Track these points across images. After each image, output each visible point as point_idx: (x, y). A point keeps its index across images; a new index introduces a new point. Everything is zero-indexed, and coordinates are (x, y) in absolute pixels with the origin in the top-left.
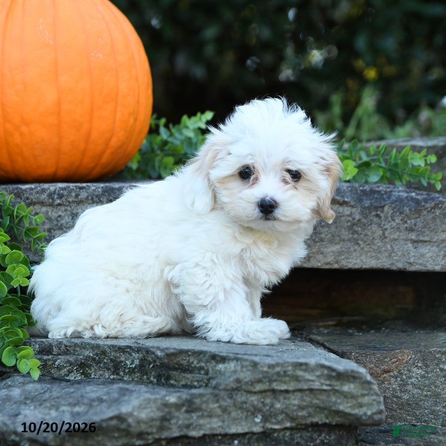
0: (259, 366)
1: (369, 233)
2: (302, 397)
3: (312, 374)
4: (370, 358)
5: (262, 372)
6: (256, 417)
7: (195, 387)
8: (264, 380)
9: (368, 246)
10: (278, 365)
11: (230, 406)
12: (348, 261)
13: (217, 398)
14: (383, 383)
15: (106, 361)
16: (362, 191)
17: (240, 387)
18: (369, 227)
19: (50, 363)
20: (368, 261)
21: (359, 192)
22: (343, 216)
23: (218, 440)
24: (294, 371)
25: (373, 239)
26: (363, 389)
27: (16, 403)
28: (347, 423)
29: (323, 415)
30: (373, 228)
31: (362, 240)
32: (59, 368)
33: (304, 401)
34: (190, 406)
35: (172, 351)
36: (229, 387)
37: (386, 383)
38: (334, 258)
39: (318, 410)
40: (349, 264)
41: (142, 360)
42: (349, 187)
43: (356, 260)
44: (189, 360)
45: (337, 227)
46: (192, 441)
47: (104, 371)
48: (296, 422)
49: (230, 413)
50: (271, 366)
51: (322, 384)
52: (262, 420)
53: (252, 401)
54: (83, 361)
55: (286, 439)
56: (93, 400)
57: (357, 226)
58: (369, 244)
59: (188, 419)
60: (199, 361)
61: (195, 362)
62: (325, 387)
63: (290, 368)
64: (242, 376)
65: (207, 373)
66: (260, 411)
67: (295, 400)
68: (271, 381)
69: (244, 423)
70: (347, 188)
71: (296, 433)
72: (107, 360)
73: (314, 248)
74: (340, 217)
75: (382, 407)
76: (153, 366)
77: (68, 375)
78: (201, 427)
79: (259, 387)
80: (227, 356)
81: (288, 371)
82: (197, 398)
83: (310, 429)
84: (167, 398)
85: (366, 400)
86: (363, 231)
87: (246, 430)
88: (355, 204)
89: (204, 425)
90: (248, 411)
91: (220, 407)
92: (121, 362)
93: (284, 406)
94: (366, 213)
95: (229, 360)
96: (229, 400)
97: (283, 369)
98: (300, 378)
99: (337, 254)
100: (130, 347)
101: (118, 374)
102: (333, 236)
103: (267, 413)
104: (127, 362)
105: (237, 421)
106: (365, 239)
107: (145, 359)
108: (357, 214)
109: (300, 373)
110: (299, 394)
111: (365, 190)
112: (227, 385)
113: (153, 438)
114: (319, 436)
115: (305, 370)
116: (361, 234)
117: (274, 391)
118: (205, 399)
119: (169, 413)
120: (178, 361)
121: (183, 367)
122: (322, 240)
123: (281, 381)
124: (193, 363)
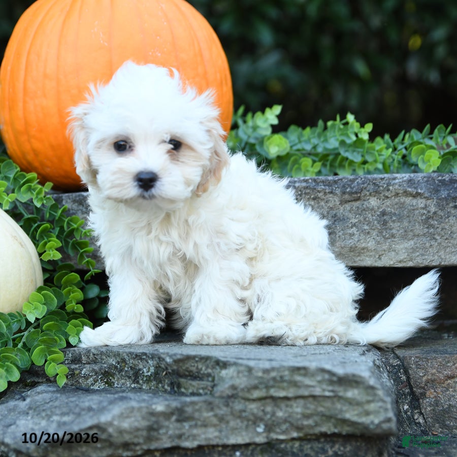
0: (253, 371)
1: (447, 227)
2: (305, 404)
3: (312, 379)
4: (431, 362)
5: (257, 378)
6: (259, 426)
7: (199, 395)
8: (260, 386)
9: (446, 241)
10: (273, 369)
11: (227, 415)
12: (423, 258)
13: (210, 406)
14: (448, 390)
15: (126, 369)
16: (440, 181)
17: (237, 394)
18: (447, 220)
19: (77, 372)
20: (448, 257)
21: (437, 182)
22: (417, 209)
23: (219, 451)
24: (292, 376)
25: (451, 232)
26: (368, 394)
27: (19, 413)
28: (358, 432)
29: (330, 424)
30: (451, 221)
31: (439, 235)
32: (86, 377)
33: (308, 408)
34: (181, 415)
35: (179, 357)
36: (224, 395)
37: (451, 390)
38: (408, 255)
39: (324, 418)
40: (425, 261)
41: (157, 367)
42: (425, 177)
43: (433, 256)
44: (197, 366)
45: (410, 222)
46: (189, 453)
47: (126, 379)
48: (304, 431)
49: (228, 422)
50: (266, 371)
51: (324, 390)
52: (265, 429)
53: (251, 409)
54: (107, 370)
55: (295, 450)
56: (83, 409)
57: (433, 220)
58: (446, 239)
59: (180, 429)
60: (207, 367)
61: (204, 368)
62: (327, 394)
63: (287, 373)
64: (237, 382)
65: (213, 381)
66: (261, 420)
67: (298, 408)
68: (268, 388)
69: (244, 433)
70: (423, 179)
71: (307, 444)
72: (128, 368)
73: (384, 244)
74: (413, 210)
75: (391, 414)
76: (166, 374)
77: (93, 385)
78: (194, 437)
79: (256, 394)
80: (228, 361)
81: (285, 376)
82: (188, 406)
83: (322, 440)
84: (154, 407)
85: (372, 407)
86: (440, 224)
87: (247, 441)
88: (431, 196)
89: (199, 435)
90: (248, 420)
91: (216, 416)
92: (140, 370)
93: (286, 415)
94: (443, 205)
95: (229, 365)
96: (225, 409)
97: (280, 374)
98: (299, 384)
99: (411, 251)
100: (145, 354)
101: (138, 382)
102: (406, 231)
103: (270, 422)
104: (145, 370)
105: (236, 432)
106: (443, 233)
107: (160, 367)
108: (432, 206)
109: (298, 378)
110: (301, 402)
111: (444, 180)
112: (222, 392)
113: (142, 449)
114: (331, 448)
115: (305, 375)
116: (438, 228)
117: (273, 398)
118: (197, 407)
119: (157, 422)
120: (187, 368)
121: (193, 374)
122: (393, 236)
123: (279, 387)
124: (201, 369)
